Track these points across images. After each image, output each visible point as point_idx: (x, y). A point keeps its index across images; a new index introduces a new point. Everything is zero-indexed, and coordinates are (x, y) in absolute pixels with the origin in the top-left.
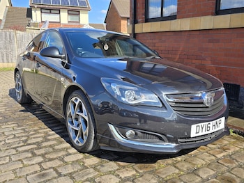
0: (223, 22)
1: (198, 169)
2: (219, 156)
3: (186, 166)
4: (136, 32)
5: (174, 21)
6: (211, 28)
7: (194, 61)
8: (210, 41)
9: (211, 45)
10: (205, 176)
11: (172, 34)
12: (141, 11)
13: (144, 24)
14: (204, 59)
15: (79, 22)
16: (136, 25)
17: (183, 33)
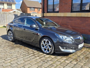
0: (74, 15)
1: (79, 56)
2: (82, 52)
3: (76, 56)
4: (44, 16)
5: (58, 13)
6: (70, 16)
7: (65, 26)
8: (70, 20)
9: (70, 21)
10: (82, 57)
11: (57, 17)
12: (46, 9)
13: (47, 13)
14: (68, 25)
15: (12, 8)
16: (44, 14)
17: (61, 17)
